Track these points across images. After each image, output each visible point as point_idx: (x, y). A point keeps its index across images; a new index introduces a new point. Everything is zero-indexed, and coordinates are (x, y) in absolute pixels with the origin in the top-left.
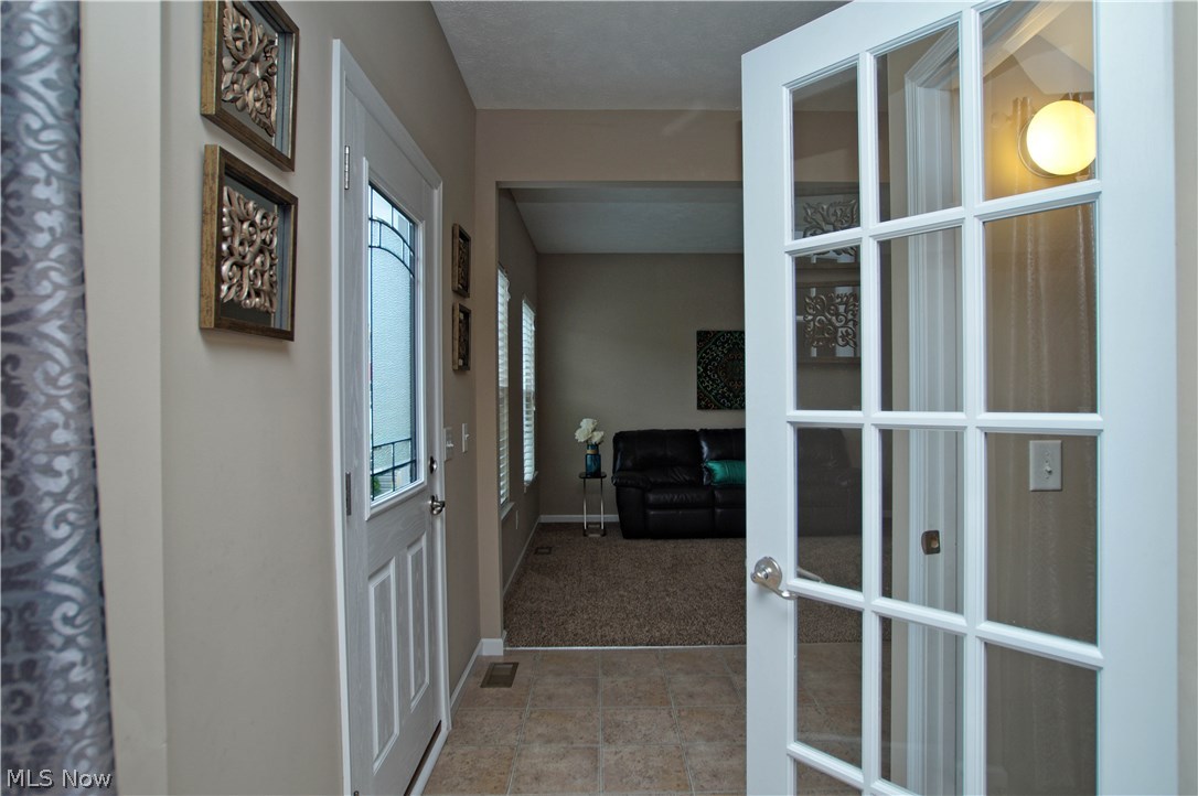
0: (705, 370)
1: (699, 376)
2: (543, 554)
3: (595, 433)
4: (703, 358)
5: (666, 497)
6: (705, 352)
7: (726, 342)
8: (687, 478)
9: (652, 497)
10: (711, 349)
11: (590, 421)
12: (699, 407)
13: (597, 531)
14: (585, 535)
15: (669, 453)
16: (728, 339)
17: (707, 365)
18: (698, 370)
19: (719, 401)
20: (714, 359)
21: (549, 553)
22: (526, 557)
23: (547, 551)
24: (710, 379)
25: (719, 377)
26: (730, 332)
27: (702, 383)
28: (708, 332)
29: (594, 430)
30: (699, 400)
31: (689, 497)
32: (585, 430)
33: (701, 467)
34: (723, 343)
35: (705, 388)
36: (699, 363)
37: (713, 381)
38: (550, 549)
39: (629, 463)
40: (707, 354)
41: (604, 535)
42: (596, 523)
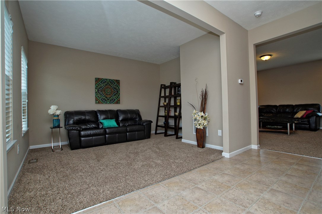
0: (98, 91)
1: (96, 93)
2: (33, 163)
3: (57, 111)
4: (97, 87)
5: (89, 132)
6: (98, 85)
7: (105, 82)
8: (94, 126)
9: (83, 133)
10: (100, 84)
11: (55, 106)
12: (96, 103)
13: (59, 149)
14: (53, 151)
15: (87, 118)
16: (106, 81)
17: (99, 89)
18: (96, 91)
19: (103, 101)
20: (101, 87)
21: (37, 162)
22: (24, 165)
23: (35, 160)
24: (100, 94)
25: (102, 93)
26: (106, 79)
27: (97, 95)
28: (99, 79)
29: (57, 110)
30: (96, 100)
31: (97, 132)
32: (53, 110)
33: (98, 122)
34: (104, 83)
35: (98, 96)
36: (96, 88)
37: (101, 94)
38: (37, 159)
39: (71, 122)
40: (99, 85)
41: (62, 150)
42: (57, 146)
